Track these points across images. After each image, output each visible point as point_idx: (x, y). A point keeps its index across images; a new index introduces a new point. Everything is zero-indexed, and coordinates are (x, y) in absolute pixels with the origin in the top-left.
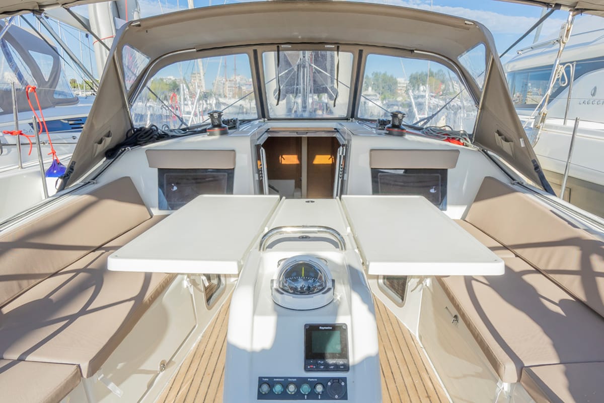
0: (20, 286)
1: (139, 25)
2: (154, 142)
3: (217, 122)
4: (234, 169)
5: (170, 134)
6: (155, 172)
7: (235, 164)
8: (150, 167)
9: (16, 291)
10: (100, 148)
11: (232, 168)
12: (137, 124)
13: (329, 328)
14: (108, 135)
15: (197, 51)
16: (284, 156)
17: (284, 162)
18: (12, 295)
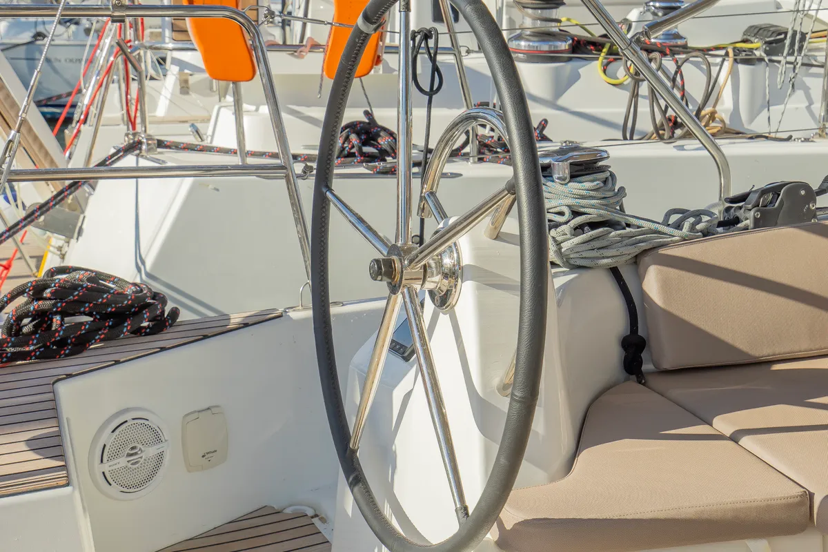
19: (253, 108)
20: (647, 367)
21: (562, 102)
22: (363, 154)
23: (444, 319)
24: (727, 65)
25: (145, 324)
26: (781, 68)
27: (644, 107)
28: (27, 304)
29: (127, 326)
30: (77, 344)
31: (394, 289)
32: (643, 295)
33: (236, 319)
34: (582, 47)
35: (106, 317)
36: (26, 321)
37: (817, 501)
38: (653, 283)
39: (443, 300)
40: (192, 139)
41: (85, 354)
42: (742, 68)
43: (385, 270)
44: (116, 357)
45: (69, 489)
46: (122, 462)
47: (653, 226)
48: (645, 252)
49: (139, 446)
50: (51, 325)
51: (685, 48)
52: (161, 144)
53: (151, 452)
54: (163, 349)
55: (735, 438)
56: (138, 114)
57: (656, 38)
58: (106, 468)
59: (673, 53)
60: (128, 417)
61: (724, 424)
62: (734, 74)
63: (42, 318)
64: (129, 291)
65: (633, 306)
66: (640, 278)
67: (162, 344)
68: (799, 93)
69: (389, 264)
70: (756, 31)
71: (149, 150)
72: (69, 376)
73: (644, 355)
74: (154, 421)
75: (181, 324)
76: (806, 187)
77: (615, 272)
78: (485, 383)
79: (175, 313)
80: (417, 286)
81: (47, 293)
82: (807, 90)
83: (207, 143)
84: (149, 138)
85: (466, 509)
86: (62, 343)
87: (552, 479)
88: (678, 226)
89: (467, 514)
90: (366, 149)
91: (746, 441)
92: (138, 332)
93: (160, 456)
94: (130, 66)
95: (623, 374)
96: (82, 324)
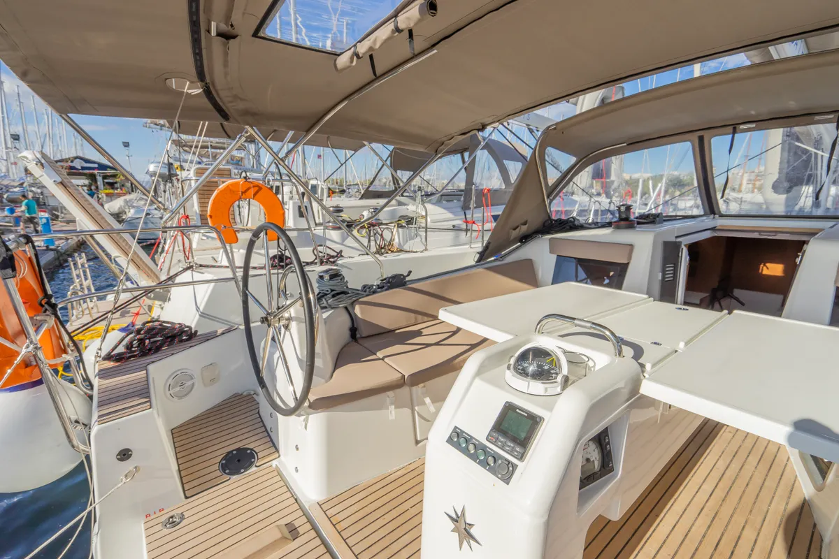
0: (416, 319)
1: (555, 129)
2: (565, 232)
3: (624, 216)
4: (628, 263)
5: (585, 225)
6: (554, 257)
7: (630, 257)
8: (550, 253)
9: (413, 322)
10: (515, 234)
11: (626, 262)
12: (554, 217)
13: (525, 414)
14: (525, 223)
15: (628, 145)
16: (768, 265)
17: (765, 272)
18: (409, 323)
19: (237, 250)
20: (358, 336)
21: (344, 243)
22: (280, 266)
23: (287, 333)
24: (395, 229)
25: (184, 338)
26: (413, 230)
27: (373, 243)
28: (135, 336)
29: (176, 340)
30: (156, 349)
31: (269, 326)
32: (356, 315)
33: (220, 332)
34: (350, 225)
35: (168, 338)
36: (135, 342)
37: (406, 377)
38: (358, 310)
39: (287, 327)
40: (213, 263)
41: (160, 352)
42: (400, 230)
43: (265, 320)
44: (172, 352)
45: (151, 409)
46: (178, 389)
47: (357, 292)
48: (355, 301)
49: (184, 382)
50: (145, 343)
51: (382, 224)
52: (201, 266)
53: (190, 383)
54: (191, 347)
55: (383, 359)
56: (190, 254)
57: (373, 221)
58: (171, 392)
59: (379, 226)
60: (179, 372)
61: (380, 354)
62: (398, 231)
63: (141, 341)
64: (177, 326)
65: (352, 318)
66: (354, 309)
67: (191, 345)
68: (418, 237)
69: (266, 318)
70: (403, 217)
71: (196, 267)
72: (153, 362)
73: (357, 333)
74: (189, 372)
75: (199, 335)
76: (402, 275)
77: (346, 308)
78: (302, 354)
79: (196, 332)
80: (277, 325)
81: (142, 332)
82: (420, 236)
83: (218, 264)
84: (196, 264)
85: (296, 398)
86: (150, 350)
87: (327, 382)
88: (365, 292)
89: (297, 400)
90: (281, 264)
91: (386, 360)
92: (182, 341)
93: (193, 385)
94: (184, 237)
95: (351, 339)
96: (158, 341)
